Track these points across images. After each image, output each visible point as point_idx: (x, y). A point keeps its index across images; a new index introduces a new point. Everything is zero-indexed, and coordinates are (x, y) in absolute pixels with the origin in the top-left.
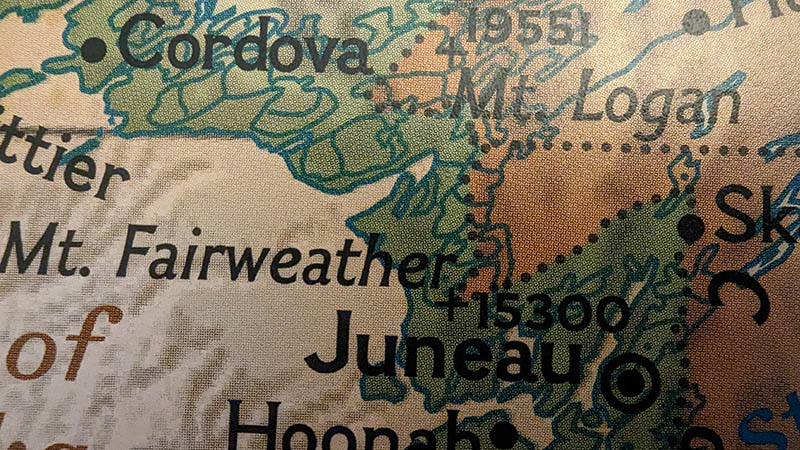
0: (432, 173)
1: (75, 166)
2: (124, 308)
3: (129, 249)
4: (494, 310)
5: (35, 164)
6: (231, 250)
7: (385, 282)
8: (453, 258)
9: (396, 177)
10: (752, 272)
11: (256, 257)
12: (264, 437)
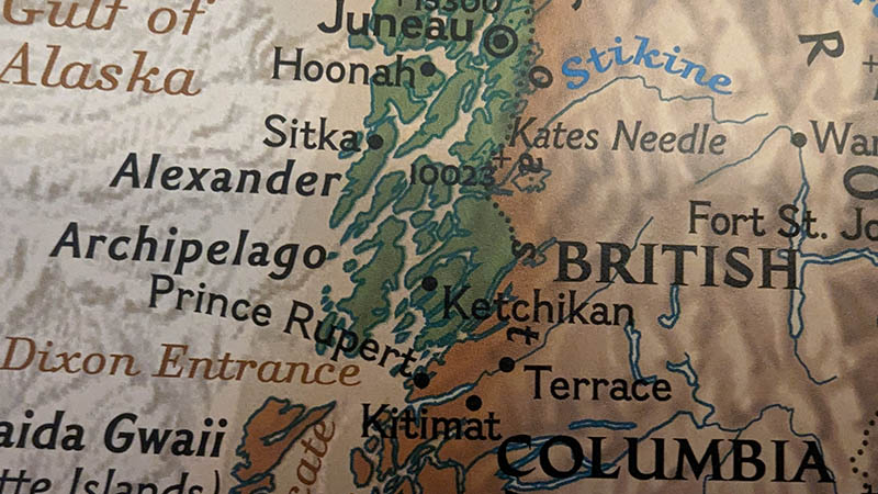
12: (294, 67)
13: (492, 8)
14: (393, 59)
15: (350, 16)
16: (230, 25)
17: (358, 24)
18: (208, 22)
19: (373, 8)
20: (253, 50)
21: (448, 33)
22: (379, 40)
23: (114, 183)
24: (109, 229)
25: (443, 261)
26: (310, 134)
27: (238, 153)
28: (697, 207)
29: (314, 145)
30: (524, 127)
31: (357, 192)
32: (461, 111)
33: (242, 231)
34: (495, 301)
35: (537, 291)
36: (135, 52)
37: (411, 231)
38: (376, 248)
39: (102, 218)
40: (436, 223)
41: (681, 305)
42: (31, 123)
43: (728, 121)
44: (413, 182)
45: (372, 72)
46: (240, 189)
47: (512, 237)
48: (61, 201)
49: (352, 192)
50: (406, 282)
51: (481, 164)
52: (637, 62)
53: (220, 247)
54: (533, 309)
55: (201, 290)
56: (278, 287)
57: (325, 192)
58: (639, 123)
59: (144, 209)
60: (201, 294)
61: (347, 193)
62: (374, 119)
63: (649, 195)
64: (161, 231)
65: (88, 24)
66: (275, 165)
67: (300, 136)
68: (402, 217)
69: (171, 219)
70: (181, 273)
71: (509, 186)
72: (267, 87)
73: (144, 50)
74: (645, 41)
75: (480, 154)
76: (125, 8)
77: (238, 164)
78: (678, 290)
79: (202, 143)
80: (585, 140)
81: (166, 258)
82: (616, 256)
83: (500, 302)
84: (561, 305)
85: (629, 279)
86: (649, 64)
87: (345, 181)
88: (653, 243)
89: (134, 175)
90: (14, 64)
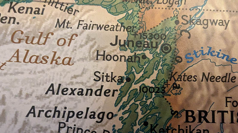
0: (132, 12)
1: (69, 9)
2: (78, 34)
3: (79, 24)
4: (143, 36)
5: (62, 9)
6: (97, 25)
7: (124, 31)
8: (136, 27)
9: (126, 13)
10: (188, 30)
11: (101, 26)
12: (103, 56)
13: (163, 38)
14: (133, 54)
15: (120, 41)
16: (83, 43)
17: (122, 43)
18: (76, 43)
19: (127, 38)
20: (90, 51)
21: (150, 46)
22: (129, 48)
23: (47, 93)
24: (45, 108)
25: (150, 116)
26: (108, 77)
27: (86, 84)
28: (228, 99)
29: (109, 81)
30: (174, 75)
31: (123, 96)
32: (154, 70)
33: (87, 108)
34: (166, 129)
35: (179, 126)
36: (53, 52)
37: (140, 107)
38: (129, 113)
39: (43, 104)
40: (148, 105)
41: (224, 130)
42: (20, 74)
43: (236, 72)
44: (140, 92)
45: (127, 58)
46: (86, 95)
47: (171, 109)
48: (30, 99)
49: (121, 95)
50: (138, 123)
51: (161, 86)
52: (208, 54)
53: (80, 113)
54: (178, 131)
55: (75, 127)
56: (99, 125)
57: (113, 95)
58: (209, 73)
59: (56, 101)
60: (74, 128)
61: (120, 96)
62: (128, 72)
63: (213, 95)
64: (62, 108)
65: (38, 43)
66: (97, 87)
67: (105, 78)
68: (137, 103)
69: (64, 104)
70: (68, 122)
71: (170, 93)
72: (95, 63)
73: (55, 51)
74: (210, 48)
75: (161, 83)
76: (50, 38)
77: (86, 87)
78: (222, 125)
79: (74, 80)
80: (193, 79)
81: (63, 117)
82: (203, 114)
83: (168, 129)
84: (187, 130)
85: (207, 122)
86: (212, 55)
87: (119, 92)
88: (214, 110)
89: (53, 90)
90: (15, 56)
